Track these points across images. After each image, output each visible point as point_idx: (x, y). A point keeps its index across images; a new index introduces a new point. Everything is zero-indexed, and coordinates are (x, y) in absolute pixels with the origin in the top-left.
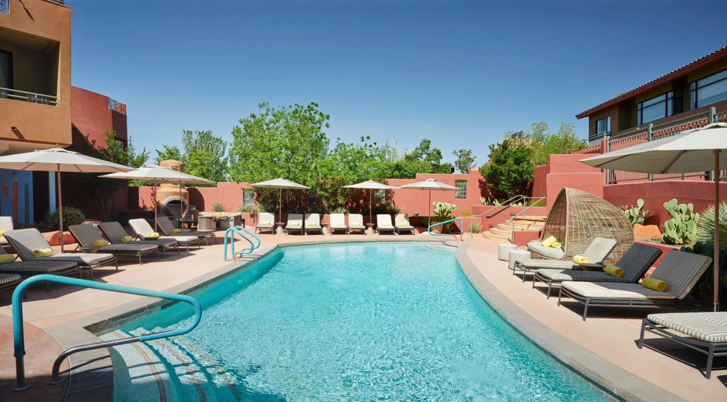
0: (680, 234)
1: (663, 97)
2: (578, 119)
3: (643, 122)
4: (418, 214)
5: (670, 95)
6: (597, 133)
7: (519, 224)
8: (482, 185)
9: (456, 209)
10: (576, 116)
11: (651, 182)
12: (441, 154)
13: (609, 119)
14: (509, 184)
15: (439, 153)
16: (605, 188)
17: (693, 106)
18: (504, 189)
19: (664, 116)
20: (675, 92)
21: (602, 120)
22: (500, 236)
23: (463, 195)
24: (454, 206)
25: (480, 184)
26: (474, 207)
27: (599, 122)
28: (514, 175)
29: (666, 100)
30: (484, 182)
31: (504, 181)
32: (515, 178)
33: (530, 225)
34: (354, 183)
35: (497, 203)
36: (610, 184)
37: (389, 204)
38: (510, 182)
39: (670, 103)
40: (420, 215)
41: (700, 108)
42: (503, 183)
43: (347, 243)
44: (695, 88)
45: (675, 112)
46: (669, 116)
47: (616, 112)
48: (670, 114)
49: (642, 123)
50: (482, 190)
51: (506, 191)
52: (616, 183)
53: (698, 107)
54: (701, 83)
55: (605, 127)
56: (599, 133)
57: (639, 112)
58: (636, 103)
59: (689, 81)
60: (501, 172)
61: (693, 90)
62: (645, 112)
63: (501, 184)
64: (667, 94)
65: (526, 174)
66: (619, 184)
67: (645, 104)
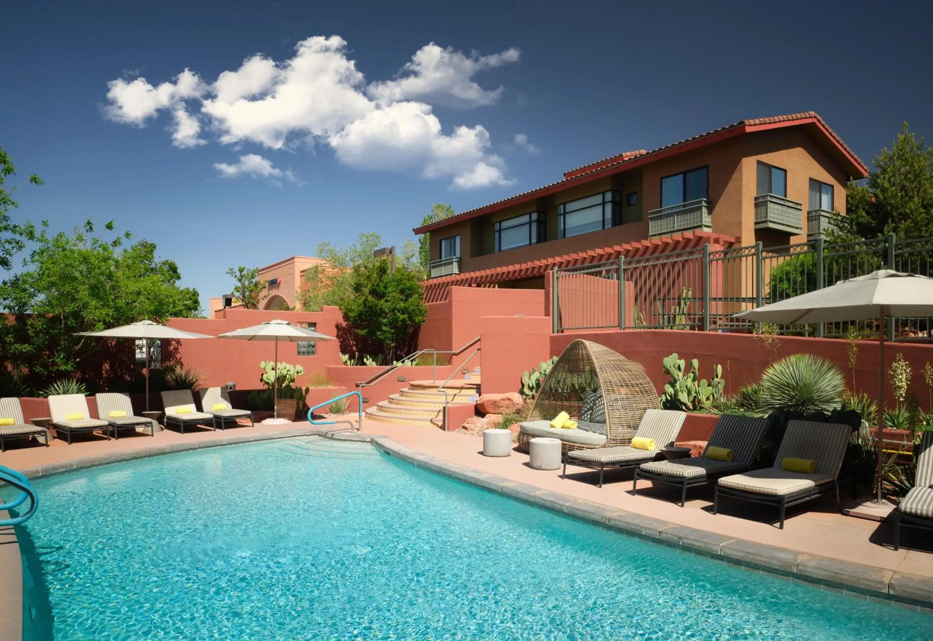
0: (691, 398)
1: (526, 219)
2: (416, 234)
3: (502, 248)
4: (234, 386)
5: (535, 216)
6: (441, 258)
7: (428, 394)
8: (341, 333)
9: (302, 373)
10: (414, 230)
11: (622, 331)
12: (178, 271)
13: (458, 239)
14: (392, 331)
15: (173, 269)
16: (552, 338)
17: (560, 234)
18: (386, 338)
19: (528, 243)
20: (539, 213)
21: (448, 240)
22: (398, 416)
23: (311, 349)
24: (299, 368)
25: (338, 332)
26: (329, 369)
27: (443, 242)
28: (402, 317)
29: (530, 223)
30: (344, 328)
31: (386, 325)
32: (404, 321)
33: (455, 395)
34: (109, 326)
35: (369, 361)
36: (558, 332)
37: (172, 370)
38: (395, 327)
39: (534, 226)
40: (237, 388)
41: (568, 238)
42: (384, 328)
43: (140, 458)
44: (562, 212)
45: (539, 241)
46: (534, 243)
47: (467, 231)
48: (534, 240)
49: (500, 250)
50: (341, 342)
51: (388, 341)
52: (562, 332)
53: (567, 236)
54: (570, 207)
55: (452, 251)
56: (443, 258)
57: (497, 235)
58: (494, 222)
59: (557, 203)
60: (382, 311)
61: (560, 215)
62: (504, 235)
63: (381, 330)
64: (530, 214)
65: (417, 315)
66: (566, 333)
67: (505, 224)
